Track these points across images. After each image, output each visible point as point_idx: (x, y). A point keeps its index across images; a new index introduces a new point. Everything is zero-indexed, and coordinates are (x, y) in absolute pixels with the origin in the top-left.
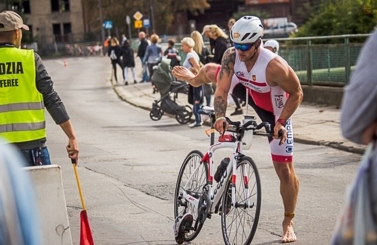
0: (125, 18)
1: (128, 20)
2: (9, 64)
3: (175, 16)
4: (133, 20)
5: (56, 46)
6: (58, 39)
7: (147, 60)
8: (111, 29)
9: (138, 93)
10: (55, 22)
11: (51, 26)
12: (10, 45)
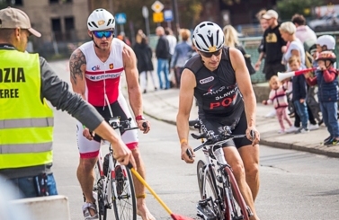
0: (141, 10)
1: (145, 12)
2: (8, 70)
3: (204, 5)
4: (151, 12)
5: (55, 46)
6: (58, 38)
7: (175, 62)
8: (125, 25)
9: (160, 103)
10: (54, 15)
11: (49, 21)
12: (10, 46)
